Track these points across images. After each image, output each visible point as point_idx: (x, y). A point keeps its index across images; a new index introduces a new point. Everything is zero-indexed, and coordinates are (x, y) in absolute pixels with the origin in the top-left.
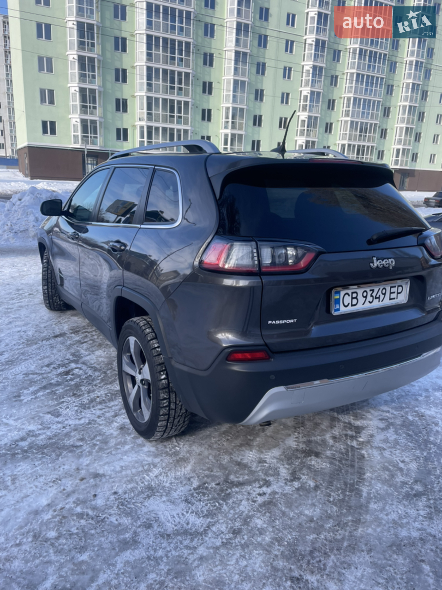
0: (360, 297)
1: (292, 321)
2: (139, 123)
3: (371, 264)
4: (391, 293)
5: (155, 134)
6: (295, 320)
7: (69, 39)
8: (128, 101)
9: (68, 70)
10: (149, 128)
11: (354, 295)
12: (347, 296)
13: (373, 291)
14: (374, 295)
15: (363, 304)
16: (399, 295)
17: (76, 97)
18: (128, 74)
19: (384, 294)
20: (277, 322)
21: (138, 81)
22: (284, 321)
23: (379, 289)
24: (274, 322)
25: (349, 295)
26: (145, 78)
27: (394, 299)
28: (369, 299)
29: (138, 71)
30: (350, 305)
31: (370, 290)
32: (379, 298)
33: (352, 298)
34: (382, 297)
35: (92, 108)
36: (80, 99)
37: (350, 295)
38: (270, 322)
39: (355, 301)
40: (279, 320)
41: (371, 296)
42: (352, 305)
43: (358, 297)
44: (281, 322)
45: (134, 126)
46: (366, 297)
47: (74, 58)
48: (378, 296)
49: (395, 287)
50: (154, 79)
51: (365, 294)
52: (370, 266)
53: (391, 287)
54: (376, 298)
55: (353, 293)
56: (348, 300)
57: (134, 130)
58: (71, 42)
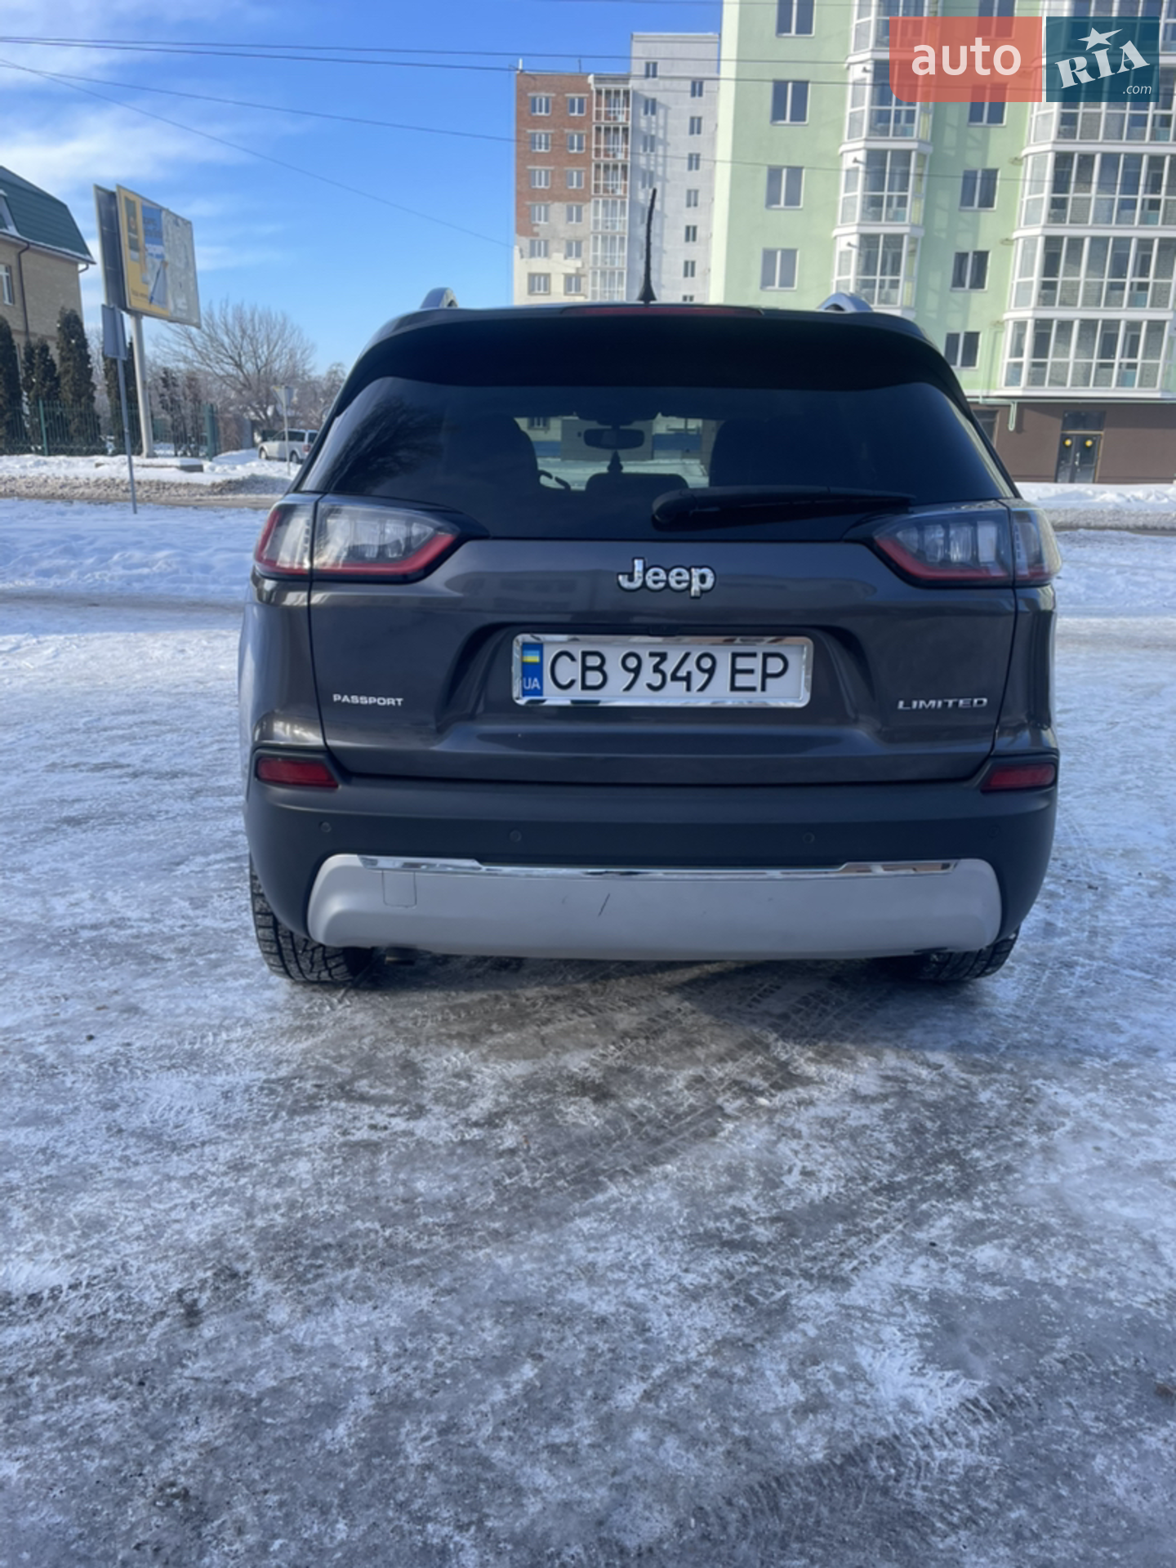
0: (613, 667)
1: (390, 701)
2: (1012, 314)
3: (623, 580)
4: (735, 671)
5: (1057, 340)
6: (400, 700)
7: (849, 110)
8: (990, 256)
9: (837, 193)
10: (1042, 326)
11: (594, 661)
12: (565, 659)
13: (663, 657)
14: (668, 667)
15: (628, 688)
16: (769, 681)
17: (849, 260)
18: (998, 183)
19: (711, 672)
20: (355, 699)
21: (1026, 197)
22: (372, 700)
23: (687, 655)
24: (346, 699)
25: (573, 659)
26: (1047, 186)
27: (753, 689)
28: (648, 676)
29: (1027, 171)
30: (579, 684)
31: (652, 655)
32: (688, 679)
33: (585, 668)
34: (699, 679)
35: (887, 284)
36: (858, 266)
37: (579, 657)
38: (337, 697)
39: (594, 678)
40: (359, 695)
41: (656, 669)
42: (585, 687)
43: (606, 668)
44: (364, 700)
45: (999, 325)
46: (637, 671)
47: (855, 161)
48: (682, 673)
49: (754, 655)
50: (1072, 186)
51: (632, 663)
52: (619, 583)
53: (735, 656)
54: (674, 678)
55: (585, 654)
56: (568, 670)
57: (996, 334)
58: (855, 120)
